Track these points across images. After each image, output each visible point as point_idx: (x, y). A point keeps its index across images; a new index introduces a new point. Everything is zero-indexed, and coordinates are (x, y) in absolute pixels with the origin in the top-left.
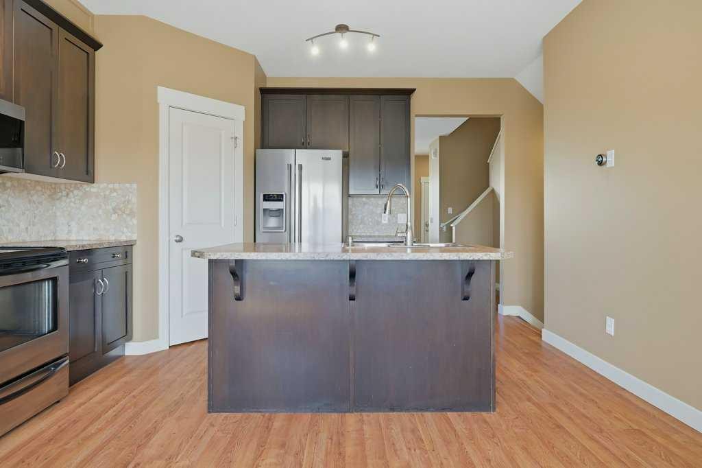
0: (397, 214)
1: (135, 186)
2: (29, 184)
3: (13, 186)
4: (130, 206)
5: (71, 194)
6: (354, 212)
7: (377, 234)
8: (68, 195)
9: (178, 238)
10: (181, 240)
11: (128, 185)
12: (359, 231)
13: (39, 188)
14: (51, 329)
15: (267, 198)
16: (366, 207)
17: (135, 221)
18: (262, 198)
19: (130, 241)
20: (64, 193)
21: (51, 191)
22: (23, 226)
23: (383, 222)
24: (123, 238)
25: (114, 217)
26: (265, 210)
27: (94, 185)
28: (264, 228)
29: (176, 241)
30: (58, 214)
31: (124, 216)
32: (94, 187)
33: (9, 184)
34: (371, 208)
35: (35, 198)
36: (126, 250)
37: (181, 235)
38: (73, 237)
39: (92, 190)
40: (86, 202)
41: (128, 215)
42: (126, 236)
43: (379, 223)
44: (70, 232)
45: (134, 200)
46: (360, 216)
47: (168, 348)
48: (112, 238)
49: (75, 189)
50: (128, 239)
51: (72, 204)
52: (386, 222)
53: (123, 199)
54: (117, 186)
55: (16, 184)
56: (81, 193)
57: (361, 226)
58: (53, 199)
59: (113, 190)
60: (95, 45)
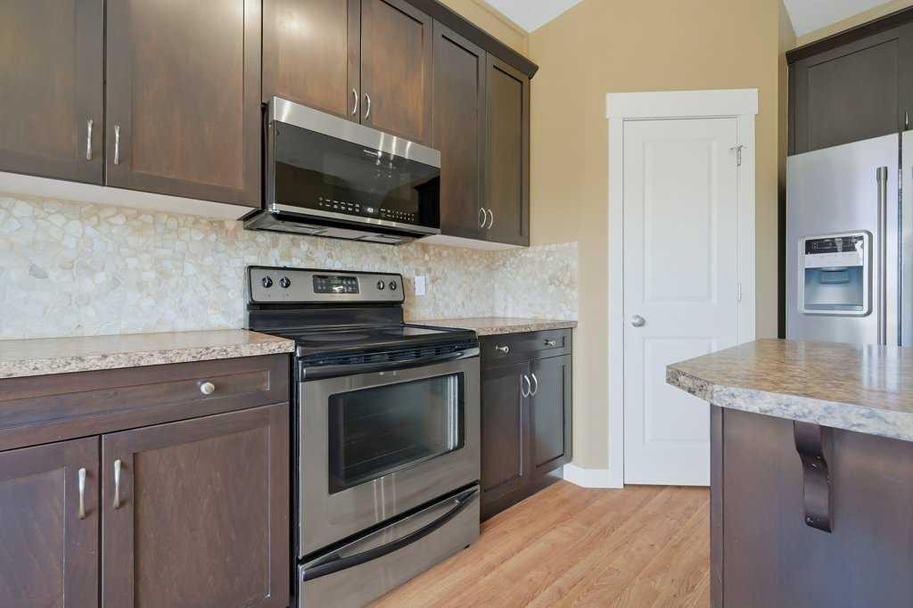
1: (575, 245)
2: (466, 253)
3: (449, 255)
4: (569, 274)
5: (508, 262)
8: (504, 264)
9: (637, 321)
10: (641, 324)
11: (566, 245)
13: (476, 257)
14: (457, 444)
15: (813, 247)
17: (575, 294)
18: (801, 246)
19: (568, 323)
20: (501, 262)
21: (488, 260)
22: (459, 300)
24: (561, 318)
25: (552, 288)
26: (808, 271)
27: (530, 249)
28: (808, 306)
29: (635, 325)
30: (496, 286)
31: (563, 288)
32: (528, 252)
33: (445, 253)
35: (471, 268)
36: (564, 334)
37: (642, 316)
38: (509, 314)
39: (528, 256)
40: (521, 272)
41: (568, 285)
42: (565, 315)
44: (506, 308)
45: (574, 264)
47: (622, 487)
48: (549, 317)
49: (512, 256)
50: (568, 319)
51: (509, 275)
53: (561, 264)
54: (553, 247)
55: (452, 253)
56: (516, 262)
58: (492, 270)
59: (550, 253)
60: (530, 69)
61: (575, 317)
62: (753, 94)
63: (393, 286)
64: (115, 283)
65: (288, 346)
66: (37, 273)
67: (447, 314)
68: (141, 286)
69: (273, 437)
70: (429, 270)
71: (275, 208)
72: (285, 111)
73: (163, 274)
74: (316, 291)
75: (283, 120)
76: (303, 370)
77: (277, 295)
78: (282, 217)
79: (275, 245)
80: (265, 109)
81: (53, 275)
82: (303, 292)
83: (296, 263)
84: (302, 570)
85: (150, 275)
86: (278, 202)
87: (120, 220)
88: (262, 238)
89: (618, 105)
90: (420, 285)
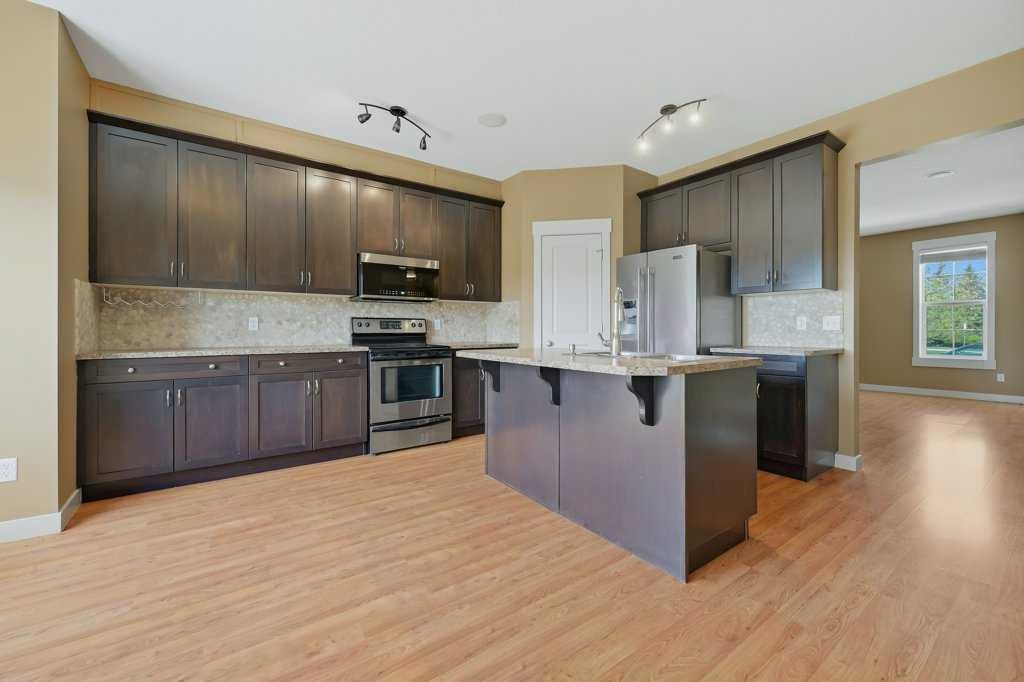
0: (821, 317)
1: (518, 302)
3: (456, 308)
4: (515, 318)
5: (492, 311)
6: (755, 316)
7: (788, 344)
9: (549, 344)
12: (763, 340)
14: (439, 395)
16: (773, 308)
17: (518, 329)
20: (489, 310)
21: (482, 309)
23: (799, 328)
25: (509, 325)
27: (501, 304)
30: (487, 324)
32: (500, 306)
34: (780, 309)
35: (471, 314)
40: (497, 316)
41: (515, 324)
42: (514, 340)
43: (791, 330)
45: (518, 313)
46: (764, 321)
49: (494, 307)
51: (493, 317)
52: (804, 327)
53: (513, 313)
54: (511, 302)
55: (458, 306)
56: (495, 311)
57: (766, 334)
58: (485, 314)
59: (509, 306)
60: (499, 204)
61: (518, 342)
62: (608, 221)
63: (420, 325)
64: (303, 326)
65: (366, 349)
66: (280, 323)
67: (454, 340)
68: (311, 327)
69: (361, 380)
70: (443, 316)
71: (362, 296)
72: (367, 258)
73: (319, 322)
74: (381, 328)
75: (366, 261)
76: (371, 358)
77: (364, 330)
78: (364, 299)
79: (363, 307)
80: (358, 255)
81: (284, 322)
82: (375, 329)
83: (372, 315)
84: (371, 428)
85: (314, 322)
86: (364, 293)
87: (304, 301)
88: (357, 305)
89: (539, 228)
90: (437, 324)
